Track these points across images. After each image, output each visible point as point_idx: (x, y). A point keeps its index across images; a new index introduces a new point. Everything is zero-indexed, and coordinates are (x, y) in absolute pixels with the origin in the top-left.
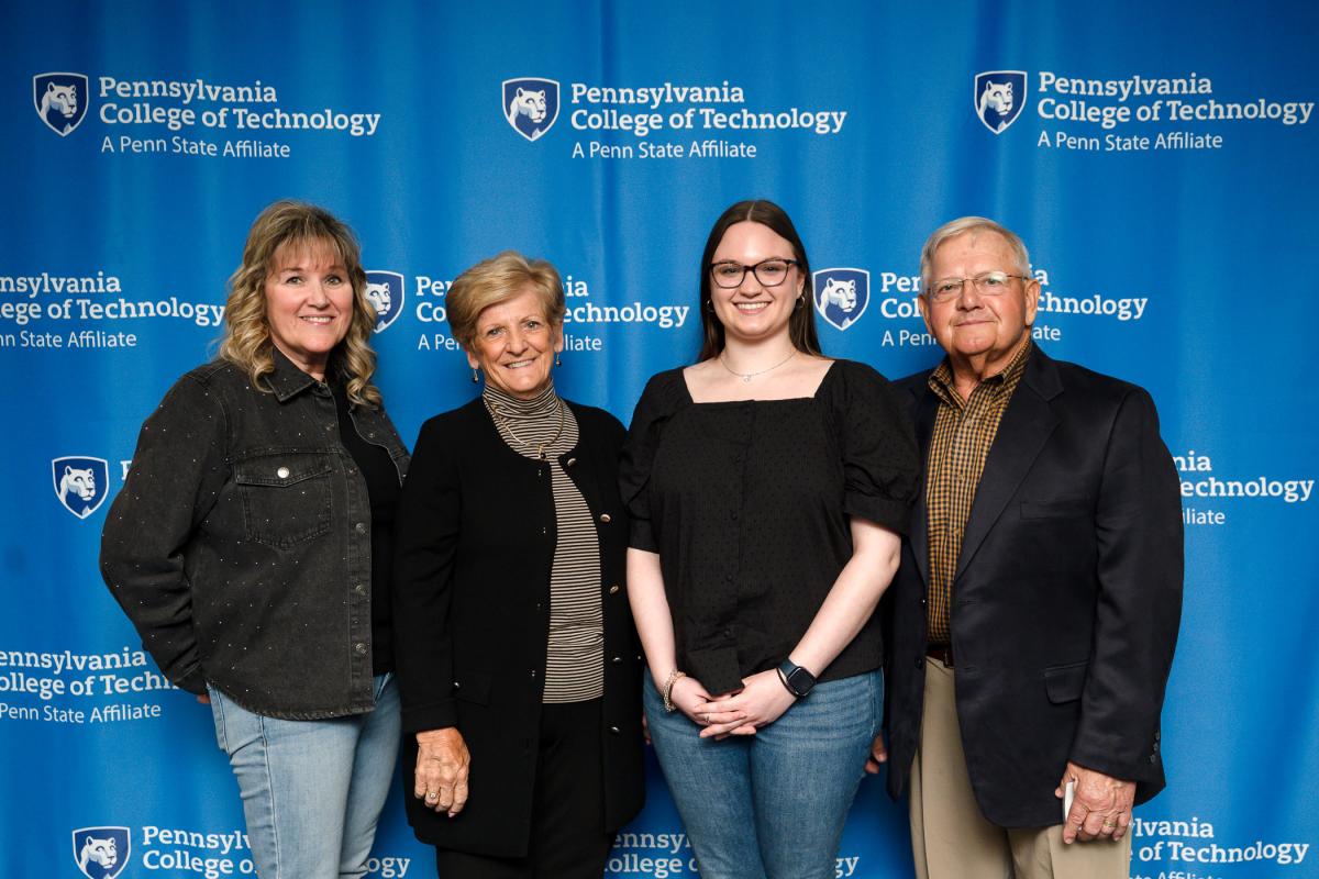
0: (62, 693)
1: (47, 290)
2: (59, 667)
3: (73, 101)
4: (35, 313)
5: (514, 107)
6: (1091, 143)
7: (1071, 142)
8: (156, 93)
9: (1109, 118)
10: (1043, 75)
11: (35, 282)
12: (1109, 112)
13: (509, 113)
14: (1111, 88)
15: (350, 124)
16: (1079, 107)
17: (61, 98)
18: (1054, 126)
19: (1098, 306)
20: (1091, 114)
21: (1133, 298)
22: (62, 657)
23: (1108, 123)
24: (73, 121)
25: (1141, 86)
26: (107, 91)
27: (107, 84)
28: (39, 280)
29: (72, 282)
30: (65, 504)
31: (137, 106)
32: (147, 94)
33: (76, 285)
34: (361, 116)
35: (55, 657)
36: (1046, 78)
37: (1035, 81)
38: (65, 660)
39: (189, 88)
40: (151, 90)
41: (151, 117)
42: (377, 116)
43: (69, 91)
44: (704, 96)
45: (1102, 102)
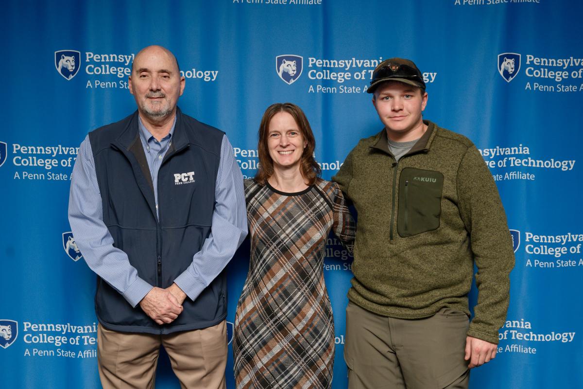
0: (66, 343)
1: (60, 153)
2: (65, 330)
3: (73, 64)
4: (55, 164)
5: (281, 68)
6: (550, 88)
7: (541, 88)
8: (112, 60)
9: (559, 76)
10: (528, 56)
11: (55, 149)
12: (559, 74)
13: (279, 71)
14: (560, 62)
15: (204, 76)
16: (544, 71)
17: (68, 62)
18: (533, 80)
19: (552, 164)
20: (550, 75)
21: (568, 160)
22: (66, 326)
23: (558, 79)
24: (73, 73)
25: (574, 62)
26: (89, 59)
27: (89, 55)
28: (57, 148)
29: (72, 150)
30: (68, 254)
31: (103, 66)
32: (107, 60)
33: (74, 151)
34: (209, 72)
35: (63, 326)
36: (530, 58)
37: (525, 59)
38: (67, 328)
39: (128, 58)
40: (110, 59)
41: (109, 71)
42: (217, 72)
43: (71, 59)
44: (371, 64)
45: (555, 69)
